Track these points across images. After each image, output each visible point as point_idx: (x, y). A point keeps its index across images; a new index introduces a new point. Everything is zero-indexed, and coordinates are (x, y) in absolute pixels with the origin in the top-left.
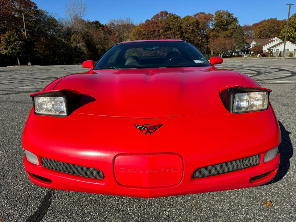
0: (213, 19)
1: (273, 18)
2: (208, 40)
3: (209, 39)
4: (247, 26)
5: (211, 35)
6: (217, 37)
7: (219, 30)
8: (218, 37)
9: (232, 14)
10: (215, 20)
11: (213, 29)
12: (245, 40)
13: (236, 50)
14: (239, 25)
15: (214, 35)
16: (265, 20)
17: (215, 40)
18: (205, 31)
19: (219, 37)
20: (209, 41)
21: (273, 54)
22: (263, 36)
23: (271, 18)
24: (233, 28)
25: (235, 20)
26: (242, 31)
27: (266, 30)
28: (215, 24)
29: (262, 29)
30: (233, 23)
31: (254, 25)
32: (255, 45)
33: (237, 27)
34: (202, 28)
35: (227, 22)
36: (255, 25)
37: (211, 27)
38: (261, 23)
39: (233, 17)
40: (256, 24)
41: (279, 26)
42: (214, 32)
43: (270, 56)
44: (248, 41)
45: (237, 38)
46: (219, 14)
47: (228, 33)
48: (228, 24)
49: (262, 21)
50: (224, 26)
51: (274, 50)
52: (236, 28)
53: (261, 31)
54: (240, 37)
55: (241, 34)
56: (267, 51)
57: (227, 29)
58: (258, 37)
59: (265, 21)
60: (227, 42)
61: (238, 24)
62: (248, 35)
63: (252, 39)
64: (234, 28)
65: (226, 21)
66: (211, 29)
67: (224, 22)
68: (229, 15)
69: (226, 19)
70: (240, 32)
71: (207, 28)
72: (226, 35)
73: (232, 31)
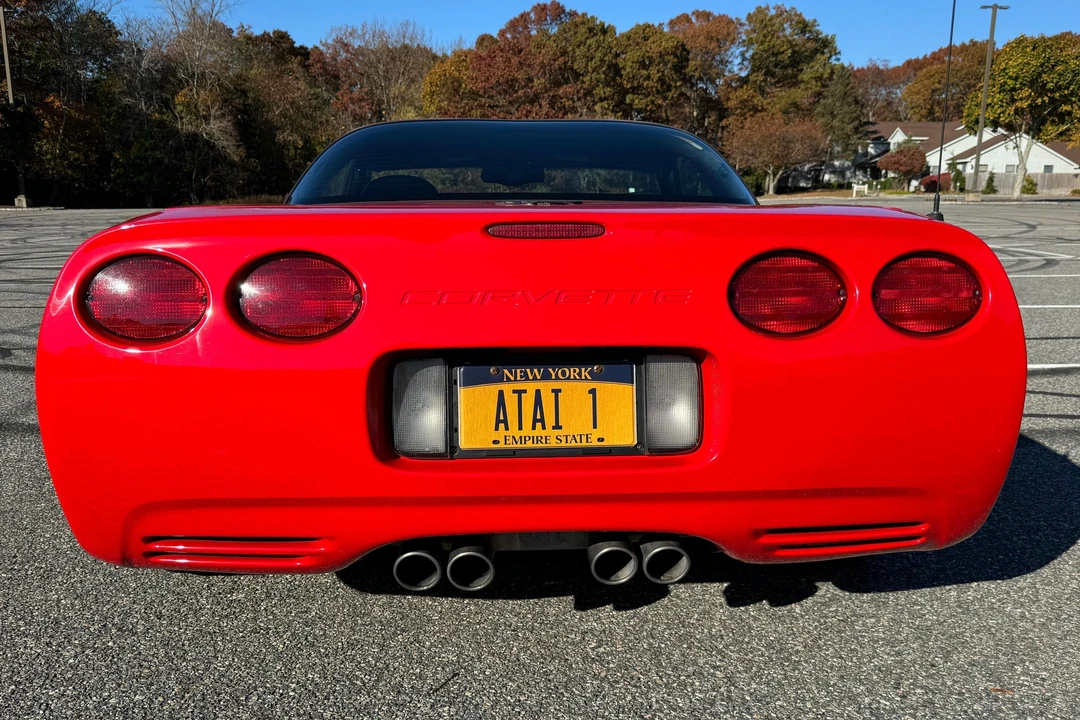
0: (742, 39)
1: (978, 39)
2: (724, 123)
3: (726, 117)
4: (881, 67)
5: (731, 104)
6: (755, 110)
7: (764, 81)
8: (760, 112)
9: (815, 21)
11: (744, 78)
13: (837, 163)
14: (844, 66)
15: (744, 103)
16: (949, 47)
17: (748, 124)
18: (710, 86)
19: (763, 110)
20: (726, 127)
21: (963, 181)
23: (971, 41)
24: (819, 78)
25: (825, 45)
26: (852, 88)
27: (953, 85)
28: (751, 60)
29: (939, 82)
30: (818, 56)
31: (909, 63)
32: (901, 144)
33: (832, 73)
34: (697, 75)
35: (794, 52)
36: (914, 66)
37: (736, 68)
38: (936, 57)
39: (818, 33)
40: (917, 61)
42: (745, 93)
43: (955, 187)
44: (881, 127)
45: (833, 116)
46: (762, 21)
47: (801, 95)
48: (798, 59)
49: (941, 50)
50: (785, 67)
51: (968, 166)
52: (830, 78)
53: (935, 91)
54: (846, 113)
55: (850, 99)
56: (945, 169)
57: (796, 82)
58: (924, 112)
59: (950, 50)
60: (797, 128)
61: (838, 60)
63: (898, 119)
64: (822, 75)
65: (790, 51)
66: (736, 78)
67: (783, 52)
68: (804, 27)
69: (790, 42)
70: (845, 93)
71: (720, 75)
72: (790, 104)
73: (815, 87)
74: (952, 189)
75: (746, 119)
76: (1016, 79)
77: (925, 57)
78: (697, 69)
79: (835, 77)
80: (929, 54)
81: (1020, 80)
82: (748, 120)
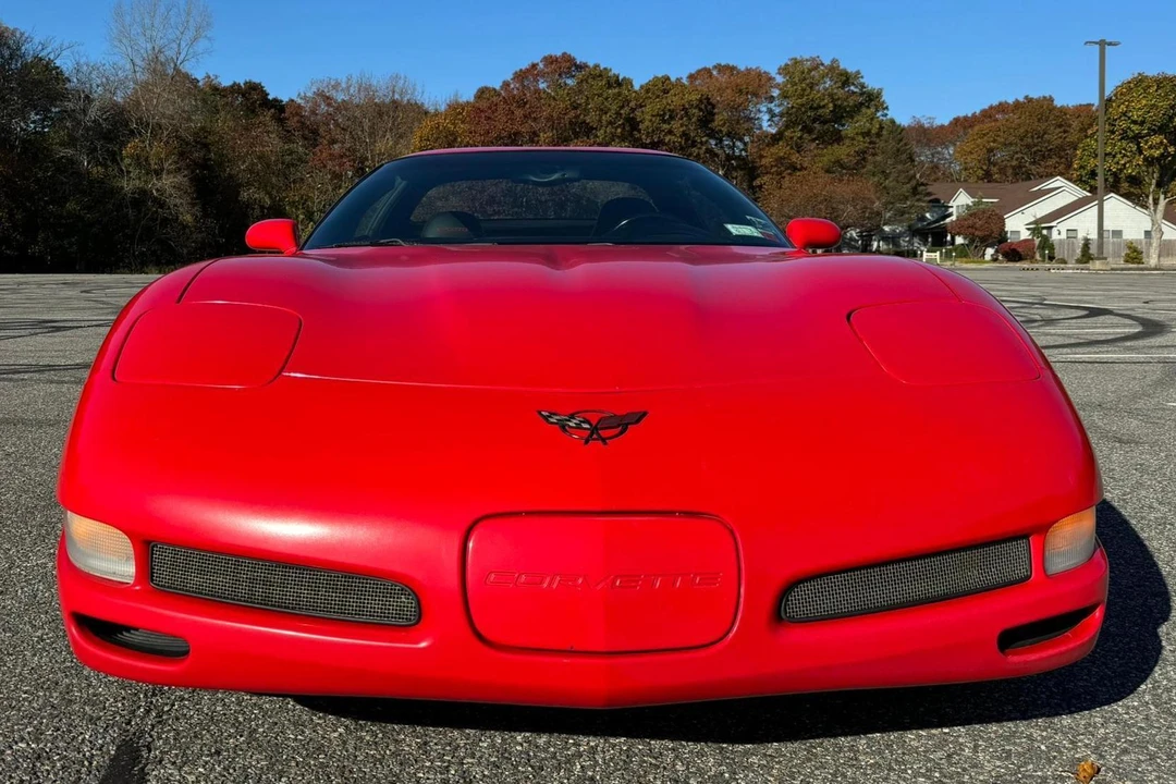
0: (776, 93)
1: (1035, 95)
2: (757, 182)
3: (758, 176)
4: (926, 126)
5: (764, 161)
6: (794, 168)
7: (800, 138)
8: (800, 170)
9: (858, 73)
10: (785, 96)
11: (773, 136)
12: (922, 184)
13: (887, 228)
14: (893, 122)
15: (780, 160)
16: (1000, 104)
17: (786, 183)
18: (738, 143)
19: (802, 168)
20: (760, 187)
21: (1052, 247)
22: (1002, 171)
23: (1026, 97)
24: (867, 134)
25: (872, 99)
26: (906, 145)
27: (1011, 144)
28: (781, 115)
29: (994, 141)
30: (864, 110)
31: (957, 121)
32: (967, 205)
33: (881, 128)
34: (725, 130)
35: (835, 106)
36: (962, 124)
37: (765, 125)
38: (988, 114)
39: (863, 86)
40: (966, 118)
41: (1065, 132)
42: (781, 149)
43: (1043, 256)
44: (936, 189)
45: (887, 176)
46: (801, 75)
47: (842, 151)
48: (841, 113)
49: (991, 107)
50: (824, 122)
51: (1055, 231)
52: (879, 135)
53: (990, 150)
54: (900, 172)
55: (904, 157)
56: (1025, 235)
57: (838, 138)
58: (980, 173)
59: (1002, 108)
60: (843, 189)
61: (886, 115)
62: (935, 167)
63: (955, 182)
64: (869, 131)
65: (831, 105)
66: (766, 135)
67: (824, 106)
68: (846, 79)
69: (831, 95)
70: (898, 150)
71: (749, 131)
72: (834, 163)
73: (861, 143)
74: (1038, 257)
75: (784, 178)
76: (1142, 123)
77: (974, 114)
78: (725, 123)
79: (884, 132)
80: (978, 112)
81: (1147, 125)
82: (787, 178)
